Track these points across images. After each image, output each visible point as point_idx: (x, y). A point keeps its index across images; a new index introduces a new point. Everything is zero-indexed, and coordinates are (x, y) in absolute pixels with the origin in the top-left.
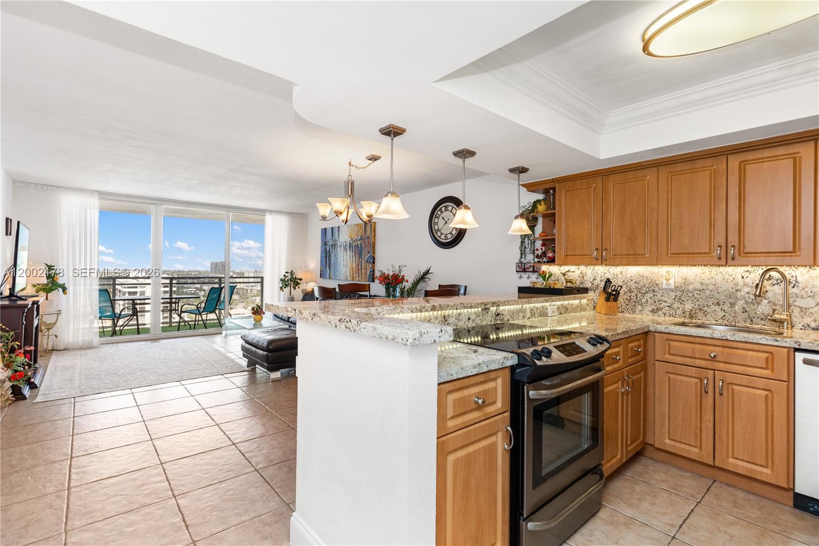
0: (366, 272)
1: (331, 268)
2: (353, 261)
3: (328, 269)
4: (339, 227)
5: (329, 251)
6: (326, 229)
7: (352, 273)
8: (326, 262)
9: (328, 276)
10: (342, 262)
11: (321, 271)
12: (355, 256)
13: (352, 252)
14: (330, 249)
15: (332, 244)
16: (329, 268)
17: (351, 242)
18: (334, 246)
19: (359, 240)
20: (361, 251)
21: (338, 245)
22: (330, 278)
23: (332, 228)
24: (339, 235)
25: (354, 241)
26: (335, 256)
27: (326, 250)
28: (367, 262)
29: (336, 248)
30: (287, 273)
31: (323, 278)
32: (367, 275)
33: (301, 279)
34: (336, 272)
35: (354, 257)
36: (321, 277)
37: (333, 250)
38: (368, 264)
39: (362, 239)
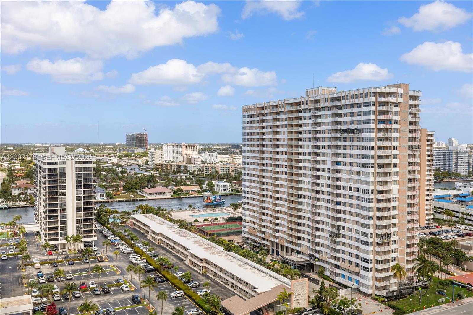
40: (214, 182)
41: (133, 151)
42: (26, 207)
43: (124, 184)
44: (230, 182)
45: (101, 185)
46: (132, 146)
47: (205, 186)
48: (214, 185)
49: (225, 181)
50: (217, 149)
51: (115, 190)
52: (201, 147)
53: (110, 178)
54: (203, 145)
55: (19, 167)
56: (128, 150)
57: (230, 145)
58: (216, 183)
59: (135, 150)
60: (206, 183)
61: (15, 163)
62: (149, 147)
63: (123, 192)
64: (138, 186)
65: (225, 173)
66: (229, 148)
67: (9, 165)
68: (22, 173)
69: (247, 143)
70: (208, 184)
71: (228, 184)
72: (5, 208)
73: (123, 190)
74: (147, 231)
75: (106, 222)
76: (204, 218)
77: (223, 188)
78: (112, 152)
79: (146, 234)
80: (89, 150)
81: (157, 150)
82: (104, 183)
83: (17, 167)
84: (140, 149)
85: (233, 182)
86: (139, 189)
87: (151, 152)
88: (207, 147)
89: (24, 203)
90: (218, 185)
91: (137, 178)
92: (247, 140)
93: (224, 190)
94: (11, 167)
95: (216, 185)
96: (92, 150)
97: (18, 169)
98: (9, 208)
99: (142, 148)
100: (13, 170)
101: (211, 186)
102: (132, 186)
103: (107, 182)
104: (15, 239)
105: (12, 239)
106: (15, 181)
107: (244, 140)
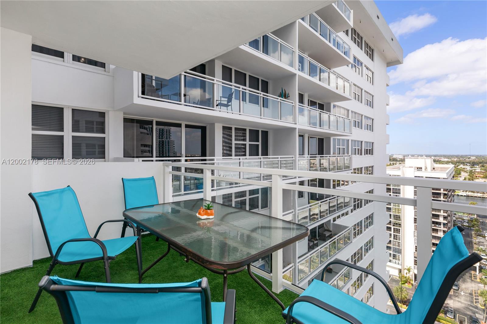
42: (483, 197)
55: (479, 170)
61: (476, 167)
67: (471, 169)
68: (482, 175)
72: (464, 196)
83: (477, 171)
89: (482, 195)
94: (472, 170)
97: (478, 172)
98: (468, 196)
100: (474, 172)
104: (470, 217)
105: (468, 217)
106: (475, 179)
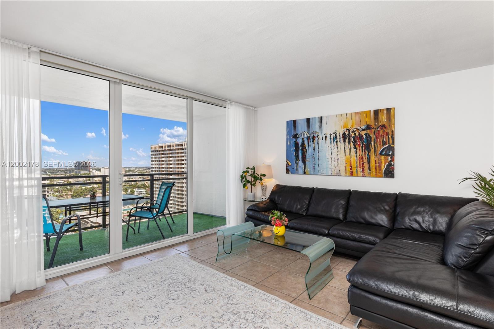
0: (380, 166)
1: (307, 163)
2: (350, 155)
3: (300, 163)
4: (321, 119)
5: (303, 144)
6: (295, 122)
7: (348, 168)
8: (297, 156)
9: (301, 171)
10: (329, 157)
11: (286, 167)
12: (355, 148)
13: (349, 143)
14: (303, 142)
15: (308, 138)
16: (304, 162)
17: (347, 133)
18: (314, 138)
19: (363, 130)
20: (369, 143)
21: (320, 137)
22: (305, 173)
23: (308, 120)
24: (321, 127)
25: (353, 132)
26: (314, 149)
27: (296, 145)
28: (381, 154)
29: (316, 141)
30: (248, 168)
31: (292, 173)
32: (380, 170)
33: (264, 175)
34: (316, 167)
35: (353, 150)
36: (287, 173)
37: (311, 144)
38: (383, 157)
39: (369, 127)
40: (135, 190)
41: (79, 172)
43: (72, 193)
44: (145, 189)
45: (54, 195)
46: (79, 169)
47: (129, 192)
48: (135, 191)
49: (142, 189)
50: (138, 170)
51: (65, 197)
52: (127, 169)
53: (61, 190)
54: (129, 168)
56: (76, 172)
57: (146, 168)
58: (136, 190)
59: (81, 172)
60: (129, 190)
62: (91, 170)
63: (71, 198)
64: (83, 194)
65: (142, 184)
66: (146, 170)
69: (153, 166)
70: (130, 191)
71: (144, 190)
73: (71, 197)
74: (88, 222)
75: (57, 218)
76: (127, 211)
77: (140, 193)
78: (64, 173)
79: (87, 224)
80: (46, 172)
81: (97, 171)
82: (57, 194)
84: (85, 171)
85: (147, 189)
86: (83, 196)
87: (92, 173)
88: (131, 169)
90: (137, 191)
91: (81, 189)
92: (154, 164)
93: (141, 194)
95: (136, 191)
96: (48, 172)
99: (86, 171)
101: (132, 193)
102: (78, 194)
103: (59, 193)
107: (152, 164)
